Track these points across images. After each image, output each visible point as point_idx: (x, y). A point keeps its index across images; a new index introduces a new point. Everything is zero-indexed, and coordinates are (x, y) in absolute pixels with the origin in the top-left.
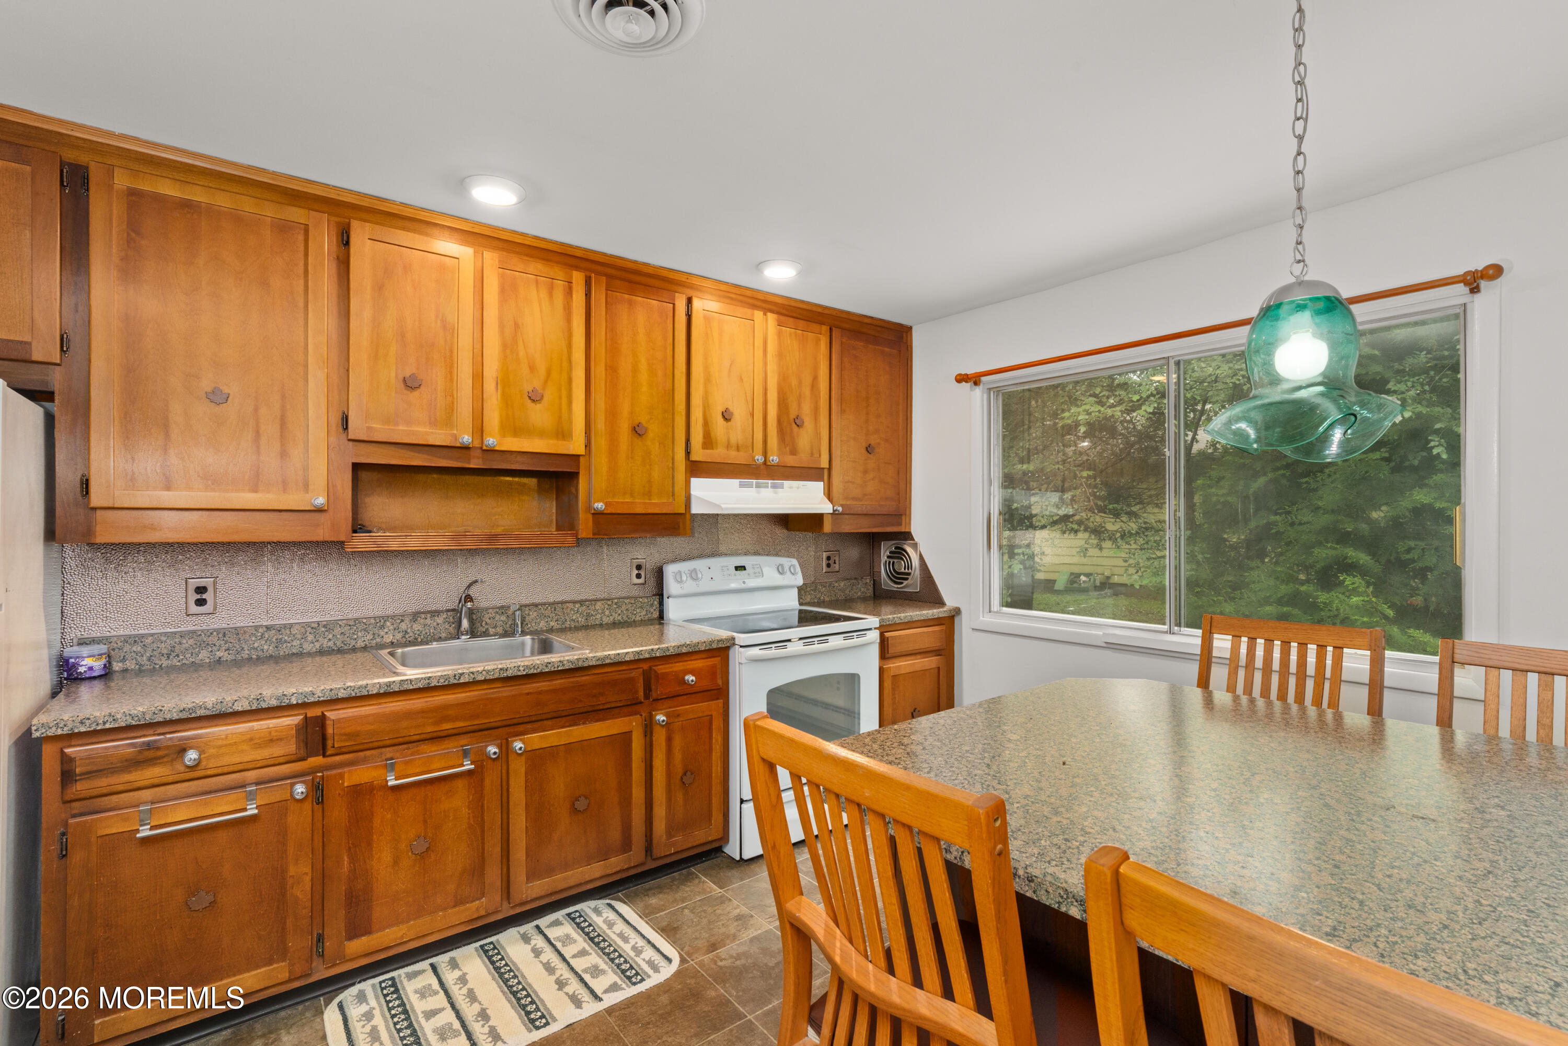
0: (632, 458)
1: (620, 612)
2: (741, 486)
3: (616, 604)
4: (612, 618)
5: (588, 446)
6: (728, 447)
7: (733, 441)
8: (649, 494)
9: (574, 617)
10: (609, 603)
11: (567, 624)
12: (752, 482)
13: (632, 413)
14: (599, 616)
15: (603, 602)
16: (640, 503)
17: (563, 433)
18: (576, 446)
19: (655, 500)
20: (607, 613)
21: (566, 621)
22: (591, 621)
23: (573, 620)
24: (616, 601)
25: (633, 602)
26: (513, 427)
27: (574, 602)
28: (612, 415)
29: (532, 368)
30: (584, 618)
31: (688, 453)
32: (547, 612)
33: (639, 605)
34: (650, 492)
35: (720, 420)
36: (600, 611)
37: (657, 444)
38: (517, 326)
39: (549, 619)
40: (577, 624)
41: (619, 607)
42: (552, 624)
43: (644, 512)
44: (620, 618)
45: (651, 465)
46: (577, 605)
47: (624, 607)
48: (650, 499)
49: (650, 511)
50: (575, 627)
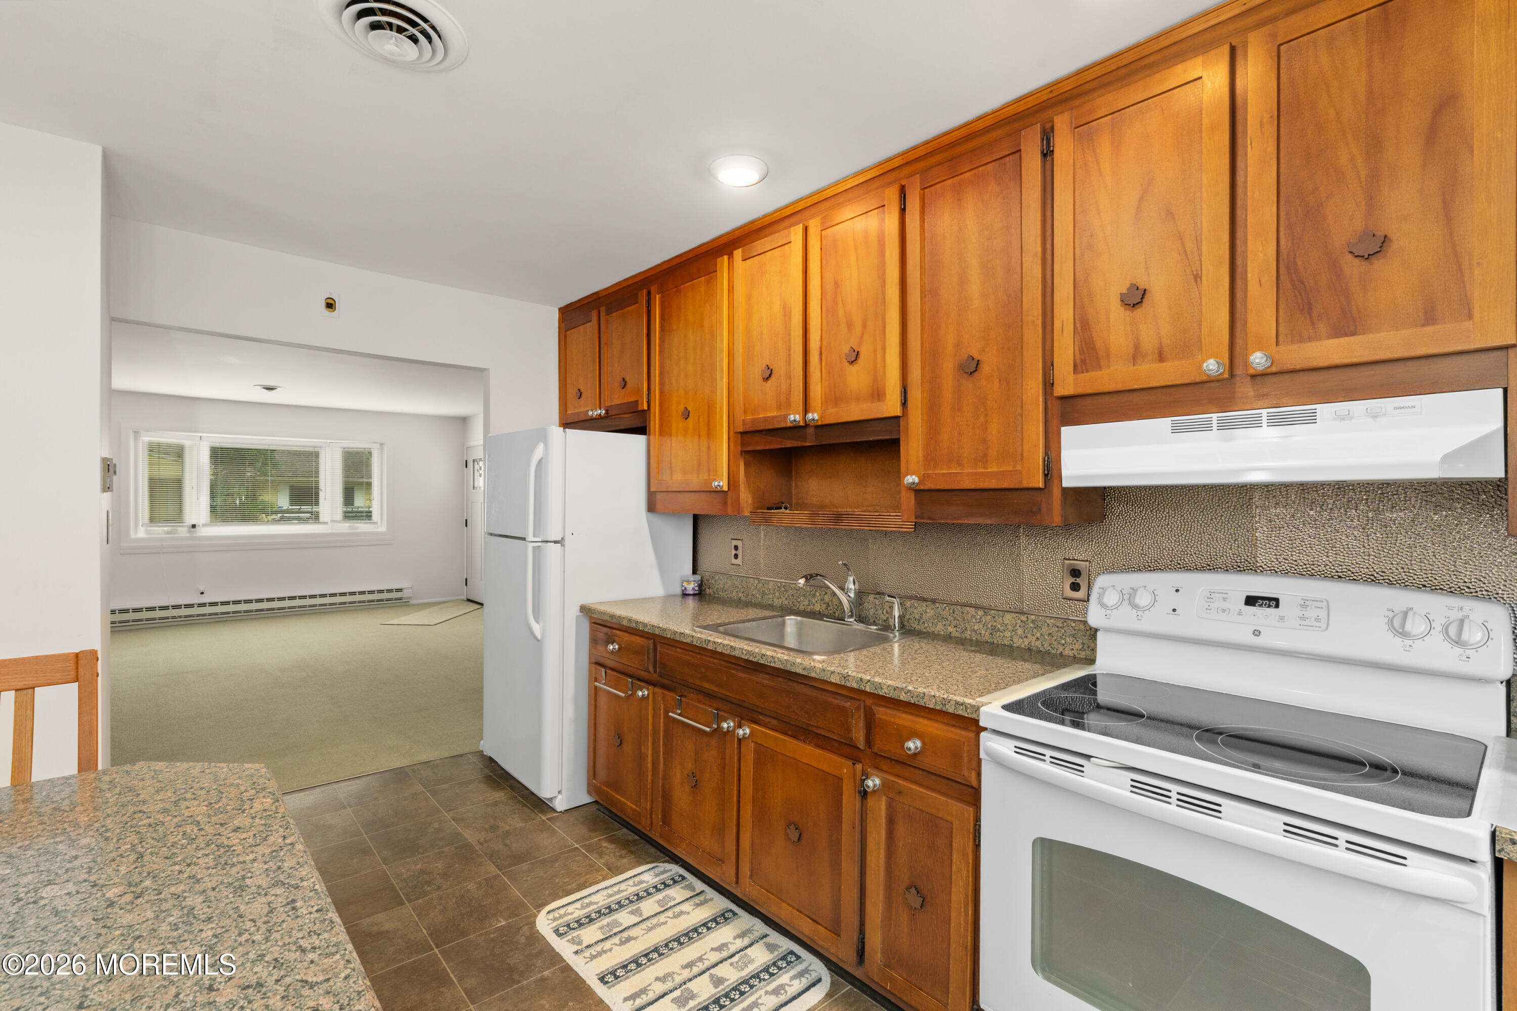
0: (959, 410)
1: (1038, 635)
2: (1176, 429)
3: (1033, 622)
4: (1026, 642)
5: (904, 404)
6: (1134, 358)
7: (1148, 342)
8: (983, 459)
9: (976, 627)
10: (1024, 618)
11: (968, 634)
12: (1210, 420)
13: (958, 345)
14: (1008, 634)
15: (1014, 615)
16: (968, 473)
17: (878, 394)
18: (891, 406)
19: (993, 468)
20: (1020, 632)
21: (966, 629)
22: (997, 639)
23: (975, 631)
24: (1033, 617)
25: (1061, 625)
26: (835, 398)
27: (977, 607)
28: (932, 355)
29: (850, 326)
30: (989, 631)
31: (1048, 384)
32: (945, 614)
33: (1070, 631)
34: (985, 455)
35: (1117, 311)
36: (1010, 628)
37: (996, 382)
38: (837, 284)
39: (947, 623)
40: (979, 638)
41: (1037, 627)
42: (950, 629)
43: (973, 487)
44: (1038, 643)
45: (986, 415)
46: (980, 613)
47: (1045, 629)
48: (985, 468)
49: (982, 485)
50: (977, 640)
